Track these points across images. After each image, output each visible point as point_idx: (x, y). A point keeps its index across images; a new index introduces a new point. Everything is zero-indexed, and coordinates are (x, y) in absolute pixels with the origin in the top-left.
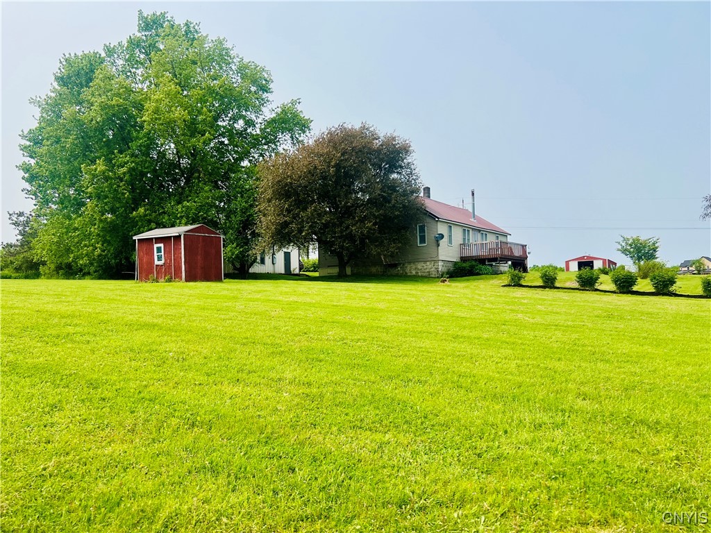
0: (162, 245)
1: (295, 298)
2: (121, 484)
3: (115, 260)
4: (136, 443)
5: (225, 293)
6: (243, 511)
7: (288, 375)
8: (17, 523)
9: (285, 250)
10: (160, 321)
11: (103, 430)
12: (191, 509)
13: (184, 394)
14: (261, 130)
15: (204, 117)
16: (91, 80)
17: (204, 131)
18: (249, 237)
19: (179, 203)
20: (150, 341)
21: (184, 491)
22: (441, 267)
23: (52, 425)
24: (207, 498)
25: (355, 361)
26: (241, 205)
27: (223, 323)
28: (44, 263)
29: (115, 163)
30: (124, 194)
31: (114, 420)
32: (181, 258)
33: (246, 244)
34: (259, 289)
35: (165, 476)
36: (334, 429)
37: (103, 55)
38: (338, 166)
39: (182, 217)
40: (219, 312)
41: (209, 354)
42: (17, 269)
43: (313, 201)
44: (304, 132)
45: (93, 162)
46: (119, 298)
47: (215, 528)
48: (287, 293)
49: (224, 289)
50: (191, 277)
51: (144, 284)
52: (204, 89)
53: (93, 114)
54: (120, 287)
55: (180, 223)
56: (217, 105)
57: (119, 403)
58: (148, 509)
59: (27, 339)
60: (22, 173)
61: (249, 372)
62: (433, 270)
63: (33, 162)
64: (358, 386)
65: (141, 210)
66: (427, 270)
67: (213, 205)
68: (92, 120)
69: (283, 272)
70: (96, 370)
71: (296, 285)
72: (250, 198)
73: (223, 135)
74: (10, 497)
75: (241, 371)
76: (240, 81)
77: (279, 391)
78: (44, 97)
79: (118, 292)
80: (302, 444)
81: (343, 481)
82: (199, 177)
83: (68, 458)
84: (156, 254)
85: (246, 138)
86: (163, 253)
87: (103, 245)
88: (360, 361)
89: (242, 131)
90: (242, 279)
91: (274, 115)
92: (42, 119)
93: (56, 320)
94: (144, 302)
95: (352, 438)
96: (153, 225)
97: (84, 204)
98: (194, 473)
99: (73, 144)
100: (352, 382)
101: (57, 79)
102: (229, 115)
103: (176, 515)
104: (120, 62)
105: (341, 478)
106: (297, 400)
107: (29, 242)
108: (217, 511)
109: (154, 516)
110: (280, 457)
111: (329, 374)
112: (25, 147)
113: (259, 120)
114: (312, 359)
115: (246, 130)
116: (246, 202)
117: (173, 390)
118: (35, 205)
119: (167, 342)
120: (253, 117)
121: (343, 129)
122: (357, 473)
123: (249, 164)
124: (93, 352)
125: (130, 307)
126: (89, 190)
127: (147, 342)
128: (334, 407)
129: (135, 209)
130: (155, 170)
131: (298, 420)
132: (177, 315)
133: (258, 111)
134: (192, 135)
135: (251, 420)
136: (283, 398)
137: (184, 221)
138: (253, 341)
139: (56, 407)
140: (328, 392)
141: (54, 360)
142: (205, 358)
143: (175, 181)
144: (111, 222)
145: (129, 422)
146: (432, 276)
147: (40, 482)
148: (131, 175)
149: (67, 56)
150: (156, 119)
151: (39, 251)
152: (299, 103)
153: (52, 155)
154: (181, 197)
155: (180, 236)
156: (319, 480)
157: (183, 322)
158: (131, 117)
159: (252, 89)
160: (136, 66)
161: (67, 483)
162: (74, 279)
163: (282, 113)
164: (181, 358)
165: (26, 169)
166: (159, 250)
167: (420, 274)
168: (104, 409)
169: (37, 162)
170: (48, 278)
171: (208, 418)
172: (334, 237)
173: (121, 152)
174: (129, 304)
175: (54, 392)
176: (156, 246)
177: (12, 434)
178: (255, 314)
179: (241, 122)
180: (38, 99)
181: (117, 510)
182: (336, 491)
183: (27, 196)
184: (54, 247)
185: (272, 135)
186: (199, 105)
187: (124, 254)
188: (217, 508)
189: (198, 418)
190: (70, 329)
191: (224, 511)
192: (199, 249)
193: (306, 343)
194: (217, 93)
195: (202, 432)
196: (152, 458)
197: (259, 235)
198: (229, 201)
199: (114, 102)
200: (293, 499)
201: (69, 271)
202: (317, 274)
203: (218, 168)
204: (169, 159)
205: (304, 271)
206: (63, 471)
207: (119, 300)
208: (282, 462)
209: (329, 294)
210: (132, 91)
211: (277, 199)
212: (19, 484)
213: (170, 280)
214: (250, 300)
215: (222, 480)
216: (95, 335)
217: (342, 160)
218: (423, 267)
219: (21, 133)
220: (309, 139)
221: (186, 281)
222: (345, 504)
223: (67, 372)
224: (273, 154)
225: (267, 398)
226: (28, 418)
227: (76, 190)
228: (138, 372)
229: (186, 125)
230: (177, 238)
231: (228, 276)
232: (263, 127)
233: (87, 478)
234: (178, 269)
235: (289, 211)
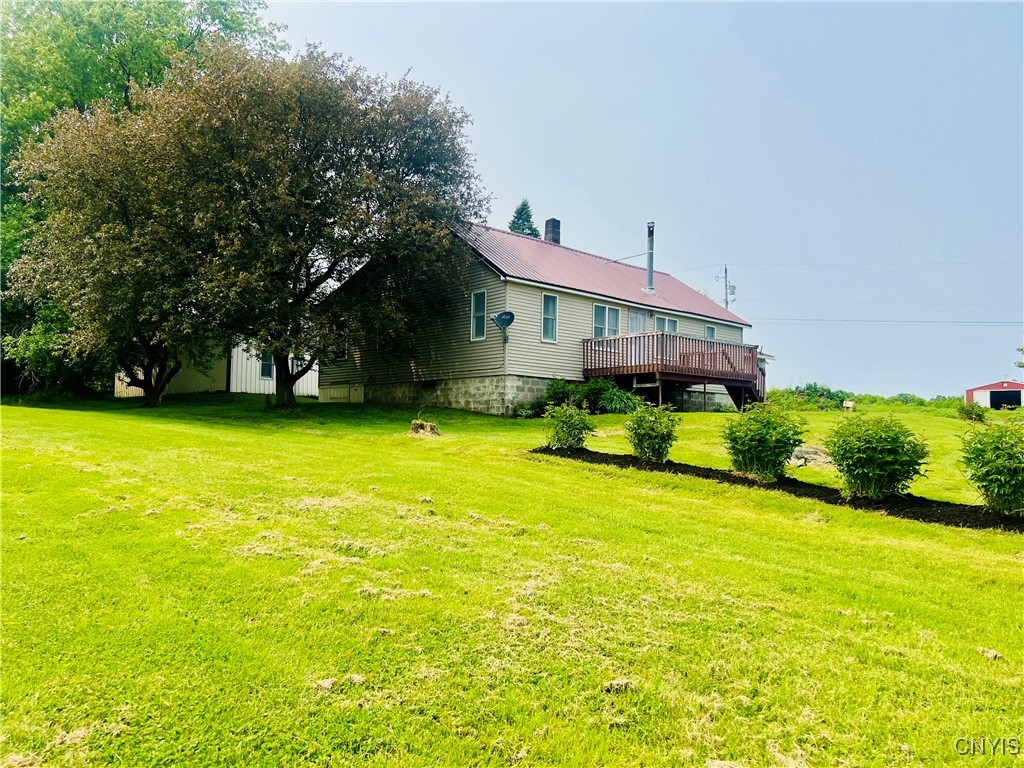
22: (512, 391)
62: (494, 397)
66: (485, 398)
146: (494, 411)
167: (472, 406)
218: (478, 389)
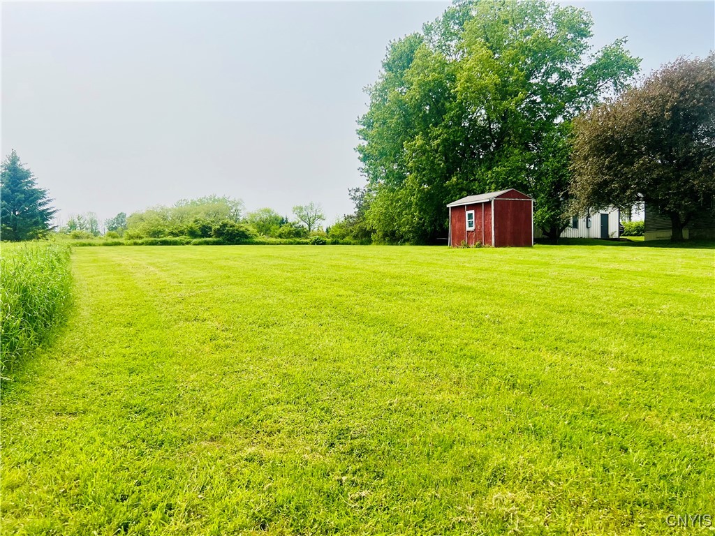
0: (473, 212)
1: (616, 266)
2: (452, 429)
3: (431, 227)
4: (462, 395)
5: (536, 258)
6: (571, 480)
7: (614, 348)
8: (374, 444)
9: (602, 212)
10: (474, 284)
11: (433, 378)
12: (517, 465)
13: (504, 356)
14: (578, 81)
15: (515, 78)
16: (411, 60)
17: (516, 91)
18: (561, 199)
19: (489, 168)
20: (467, 302)
21: (509, 448)
23: (393, 368)
24: (531, 458)
25: (701, 342)
26: (553, 165)
27: (536, 289)
28: (374, 231)
29: (431, 136)
30: (439, 164)
31: (442, 371)
32: (491, 223)
33: (558, 207)
34: (574, 255)
35: (490, 430)
36: (676, 415)
37: (422, 34)
38: (675, 110)
39: (491, 183)
40: (531, 278)
41: (524, 319)
42: (355, 237)
43: (640, 154)
44: (631, 74)
45: (413, 138)
46: (435, 262)
47: (542, 489)
48: (605, 260)
49: (535, 255)
50: (500, 243)
51: (456, 249)
52: (517, 48)
53: (412, 93)
54: (436, 252)
55: (490, 189)
56: (529, 62)
57: (444, 356)
58: (478, 456)
59: (368, 295)
60: (358, 154)
61: (569, 341)
63: (366, 143)
64: (707, 371)
65: (454, 179)
67: (522, 169)
68: (412, 98)
69: (599, 236)
70: (423, 325)
71: (616, 251)
72: (563, 157)
73: (534, 93)
74: (367, 422)
75: (559, 339)
76: (555, 30)
77: (603, 364)
78: (374, 84)
79: (434, 257)
80: (635, 424)
81: (689, 474)
82: (509, 140)
83: (408, 399)
84: (467, 220)
85: (560, 92)
86: (473, 220)
87: (420, 213)
88: (707, 342)
89: (556, 85)
90: (552, 244)
91: (594, 61)
92: (373, 105)
93: (388, 280)
94: (458, 267)
95: (699, 428)
96: (464, 193)
97: (405, 177)
98: (517, 431)
99: (397, 123)
100: (697, 365)
101: (384, 65)
102: (543, 71)
103: (504, 468)
104: (436, 38)
105: (687, 470)
106: (625, 377)
107: (363, 214)
108: (544, 474)
109: (484, 464)
110: (610, 434)
111: (666, 353)
112: (361, 131)
113: (576, 70)
114: (642, 334)
115: (561, 83)
116: (558, 162)
117: (492, 351)
118: (368, 180)
119: (482, 305)
120: (569, 68)
121: (682, 62)
122: (708, 468)
123: (563, 121)
124: (419, 309)
125: (446, 270)
126: (410, 164)
127: (464, 303)
128: (674, 391)
129: (448, 178)
130: (467, 139)
131: (627, 398)
132: (490, 279)
133: (574, 59)
134: (503, 98)
135: (573, 391)
136: (608, 373)
137: (493, 186)
138: (570, 309)
139: (394, 354)
140: (665, 373)
141: (389, 314)
142: (521, 323)
143: (485, 147)
144: (428, 192)
145: (455, 375)
147: (388, 414)
148: (445, 146)
149: (393, 42)
150: (468, 87)
151: (371, 221)
152: (625, 42)
153: (380, 136)
154: (490, 162)
155: (490, 202)
156: (659, 467)
157: (497, 287)
158: (445, 89)
159: (568, 37)
160: (450, 39)
161: (410, 420)
162: (397, 245)
163: (603, 57)
164: (497, 321)
165: (361, 150)
166: (470, 216)
168: (432, 361)
169: (369, 143)
170: (377, 244)
171: (528, 382)
172: (668, 194)
173: (436, 125)
174: (445, 268)
175: (392, 341)
176: (467, 212)
177: (365, 372)
178: (570, 281)
179: (555, 76)
180: (370, 86)
181: (451, 452)
182: (681, 483)
183: (362, 174)
184: (382, 218)
185: (590, 84)
186: (510, 65)
187: (438, 222)
188: (543, 470)
189: (519, 381)
190: (399, 289)
191: (551, 475)
192: (509, 215)
193: (634, 317)
194: (530, 50)
195: (523, 395)
196: (477, 411)
197: (572, 196)
198: (540, 162)
199: (430, 78)
200: (628, 480)
201: (393, 238)
202: (642, 239)
203: (530, 129)
204: (480, 126)
205: (624, 235)
206: (405, 409)
207: (436, 264)
208: (611, 438)
209: (659, 261)
210: (447, 64)
211: (595, 155)
212: (373, 414)
213: (480, 246)
214: (564, 266)
215: (546, 444)
216: (419, 295)
217: (681, 101)
219: (357, 119)
220: (637, 82)
221: (496, 246)
222: (693, 500)
223: (400, 325)
224: (591, 106)
225: (590, 371)
226: (375, 360)
227: (398, 165)
228: (458, 331)
229: (497, 89)
230: (488, 204)
231: (538, 241)
232: (580, 77)
233: (424, 418)
234: (488, 235)
235: (609, 168)
